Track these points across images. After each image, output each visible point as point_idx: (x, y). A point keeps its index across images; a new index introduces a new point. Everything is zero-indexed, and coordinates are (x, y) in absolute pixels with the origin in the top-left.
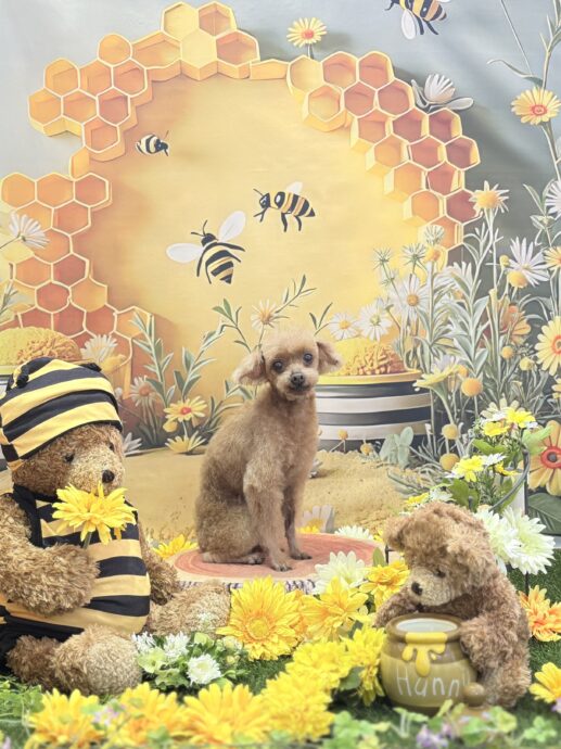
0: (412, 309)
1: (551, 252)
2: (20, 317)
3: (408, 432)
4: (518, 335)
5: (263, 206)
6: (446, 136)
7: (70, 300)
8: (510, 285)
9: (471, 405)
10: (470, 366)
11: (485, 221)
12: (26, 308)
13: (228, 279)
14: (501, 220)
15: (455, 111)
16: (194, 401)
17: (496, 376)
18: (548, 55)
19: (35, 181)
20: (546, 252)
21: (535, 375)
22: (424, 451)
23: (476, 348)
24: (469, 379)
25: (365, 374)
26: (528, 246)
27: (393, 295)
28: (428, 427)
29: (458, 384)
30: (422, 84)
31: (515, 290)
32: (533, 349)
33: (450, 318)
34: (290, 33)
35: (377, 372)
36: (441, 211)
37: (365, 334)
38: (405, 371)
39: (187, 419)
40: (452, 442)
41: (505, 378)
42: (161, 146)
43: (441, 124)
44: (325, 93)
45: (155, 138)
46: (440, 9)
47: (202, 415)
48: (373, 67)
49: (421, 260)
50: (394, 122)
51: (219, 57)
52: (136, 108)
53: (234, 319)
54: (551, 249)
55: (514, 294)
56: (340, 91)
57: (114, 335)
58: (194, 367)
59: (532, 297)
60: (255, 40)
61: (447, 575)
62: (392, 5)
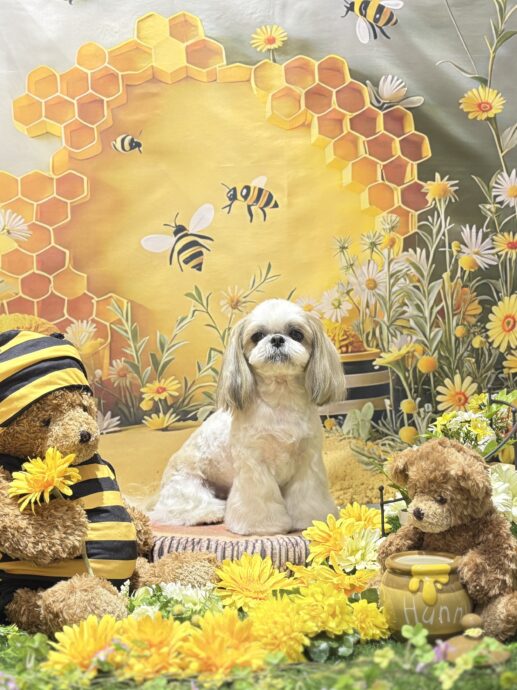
0: (370, 292)
1: (499, 238)
2: (6, 305)
3: (369, 408)
4: (471, 315)
5: (230, 199)
6: (399, 132)
7: (51, 289)
8: (462, 269)
9: (427, 381)
10: (426, 345)
11: (437, 209)
12: (9, 296)
13: (199, 267)
14: (451, 210)
15: (409, 109)
16: (168, 381)
17: (450, 353)
18: (492, 55)
19: (19, 179)
20: (494, 237)
21: (486, 353)
22: (384, 425)
23: (431, 328)
24: (425, 357)
26: (477, 232)
28: (387, 402)
29: (415, 362)
30: (376, 84)
31: (467, 273)
32: (484, 328)
33: (406, 301)
34: (254, 39)
36: (396, 201)
37: (326, 316)
38: (365, 351)
39: (163, 398)
40: (410, 416)
41: (459, 355)
42: (135, 145)
43: (395, 120)
45: (129, 138)
46: (392, 15)
47: (176, 394)
48: (331, 70)
49: (379, 247)
50: (351, 120)
51: (188, 62)
52: (112, 110)
53: (205, 304)
54: (499, 235)
55: (465, 277)
56: (301, 91)
57: (93, 321)
58: (168, 349)
59: (482, 279)
60: (221, 46)
61: (449, 501)
62: (347, 13)
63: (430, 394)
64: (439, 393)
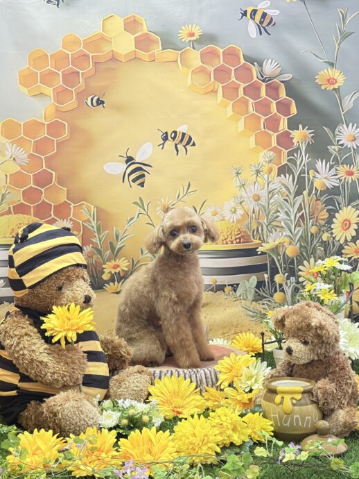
0: (256, 203)
1: (340, 168)
2: (12, 208)
3: (254, 279)
4: (322, 219)
5: (164, 140)
6: (276, 97)
7: (43, 198)
8: (316, 188)
9: (292, 262)
10: (291, 238)
11: (300, 149)
12: (15, 202)
13: (142, 185)
14: (310, 149)
15: (282, 82)
16: (121, 261)
17: (307, 244)
18: (337, 47)
19: (22, 124)
20: (338, 168)
21: (331, 244)
22: (263, 291)
23: (295, 227)
24: (291, 246)
25: (227, 243)
26: (326, 164)
28: (266, 276)
29: (284, 249)
30: (261, 65)
31: (319, 191)
32: (330, 227)
33: (279, 209)
34: (180, 33)
35: (235, 242)
36: (273, 143)
37: (227, 218)
38: (252, 242)
39: (117, 272)
40: (281, 285)
41: (313, 246)
43: (273, 89)
44: (202, 70)
45: (96, 97)
46: (272, 19)
47: (126, 269)
48: (231, 54)
49: (262, 173)
50: (244, 88)
51: (136, 48)
52: (85, 79)
53: (146, 209)
54: (340, 166)
55: (318, 194)
56: (211, 69)
57: (71, 220)
58: (121, 239)
59: (329, 195)
60: (159, 37)
61: (310, 343)
62: (242, 17)
63: (294, 271)
64: (300, 270)
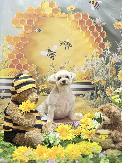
0: (92, 67)
1: (121, 56)
2: (8, 66)
3: (90, 93)
4: (114, 73)
5: (61, 44)
6: (100, 31)
7: (19, 63)
9: (103, 87)
10: (103, 79)
11: (107, 49)
12: (10, 64)
13: (53, 59)
14: (110, 49)
15: (102, 26)
16: (45, 85)
17: (109, 81)
18: (121, 15)
19: (13, 37)
20: (120, 56)
22: (93, 97)
23: (105, 75)
24: (103, 82)
25: (81, 80)
26: (116, 54)
27: (88, 64)
28: (94, 92)
29: (101, 83)
30: (95, 20)
31: (113, 63)
32: (117, 76)
33: (100, 69)
34: (68, 8)
36: (98, 46)
37: (82, 72)
38: (90, 80)
39: (44, 89)
40: (99, 95)
41: (111, 82)
42: (40, 31)
43: (99, 28)
46: (99, 4)
47: (47, 88)
48: (85, 16)
49: (94, 57)
50: (89, 28)
51: (53, 12)
52: (35, 22)
53: (54, 68)
55: (113, 64)
56: (78, 21)
57: (29, 70)
58: (46, 77)
59: (117, 65)
60: (60, 9)
61: (111, 118)
62: (89, 3)
63: (104, 90)
64: (106, 90)
